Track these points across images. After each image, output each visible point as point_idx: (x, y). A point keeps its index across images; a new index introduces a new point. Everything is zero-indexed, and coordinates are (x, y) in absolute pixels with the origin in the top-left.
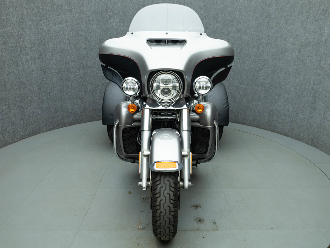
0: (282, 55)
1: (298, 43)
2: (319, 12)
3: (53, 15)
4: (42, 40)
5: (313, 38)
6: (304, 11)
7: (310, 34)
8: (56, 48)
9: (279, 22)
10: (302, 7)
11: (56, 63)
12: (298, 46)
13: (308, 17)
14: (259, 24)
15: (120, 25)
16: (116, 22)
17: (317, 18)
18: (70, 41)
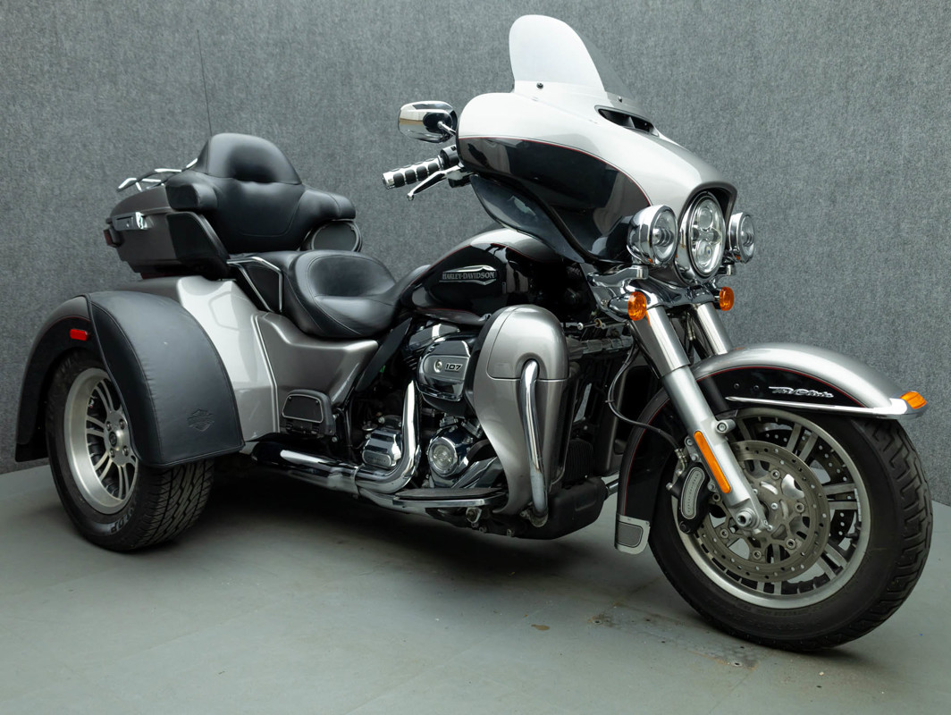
0: (782, 217)
1: (825, 178)
2: (877, 86)
3: (55, 87)
4: (13, 161)
5: (868, 158)
6: (835, 85)
7: (859, 149)
8: (57, 192)
9: (763, 120)
10: (825, 73)
11: (55, 239)
12: (827, 185)
13: (848, 103)
14: (703, 128)
15: (270, 130)
16: (258, 121)
17: (873, 103)
18: (104, 172)
